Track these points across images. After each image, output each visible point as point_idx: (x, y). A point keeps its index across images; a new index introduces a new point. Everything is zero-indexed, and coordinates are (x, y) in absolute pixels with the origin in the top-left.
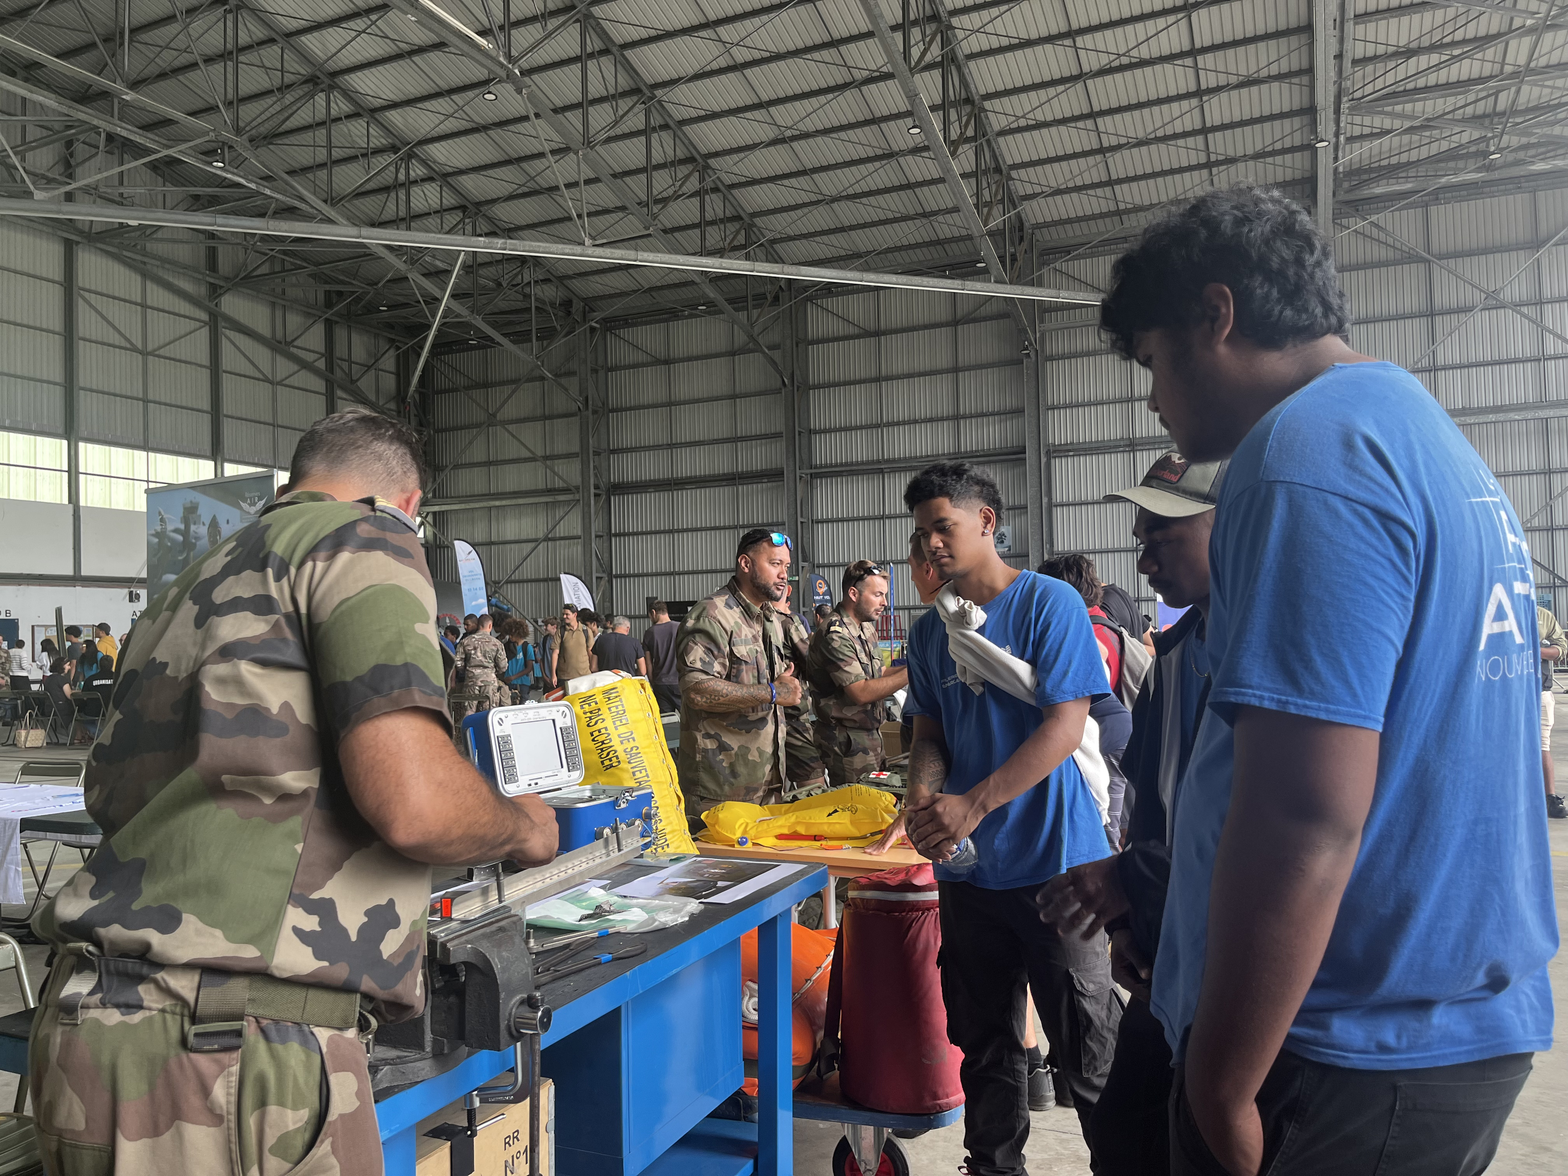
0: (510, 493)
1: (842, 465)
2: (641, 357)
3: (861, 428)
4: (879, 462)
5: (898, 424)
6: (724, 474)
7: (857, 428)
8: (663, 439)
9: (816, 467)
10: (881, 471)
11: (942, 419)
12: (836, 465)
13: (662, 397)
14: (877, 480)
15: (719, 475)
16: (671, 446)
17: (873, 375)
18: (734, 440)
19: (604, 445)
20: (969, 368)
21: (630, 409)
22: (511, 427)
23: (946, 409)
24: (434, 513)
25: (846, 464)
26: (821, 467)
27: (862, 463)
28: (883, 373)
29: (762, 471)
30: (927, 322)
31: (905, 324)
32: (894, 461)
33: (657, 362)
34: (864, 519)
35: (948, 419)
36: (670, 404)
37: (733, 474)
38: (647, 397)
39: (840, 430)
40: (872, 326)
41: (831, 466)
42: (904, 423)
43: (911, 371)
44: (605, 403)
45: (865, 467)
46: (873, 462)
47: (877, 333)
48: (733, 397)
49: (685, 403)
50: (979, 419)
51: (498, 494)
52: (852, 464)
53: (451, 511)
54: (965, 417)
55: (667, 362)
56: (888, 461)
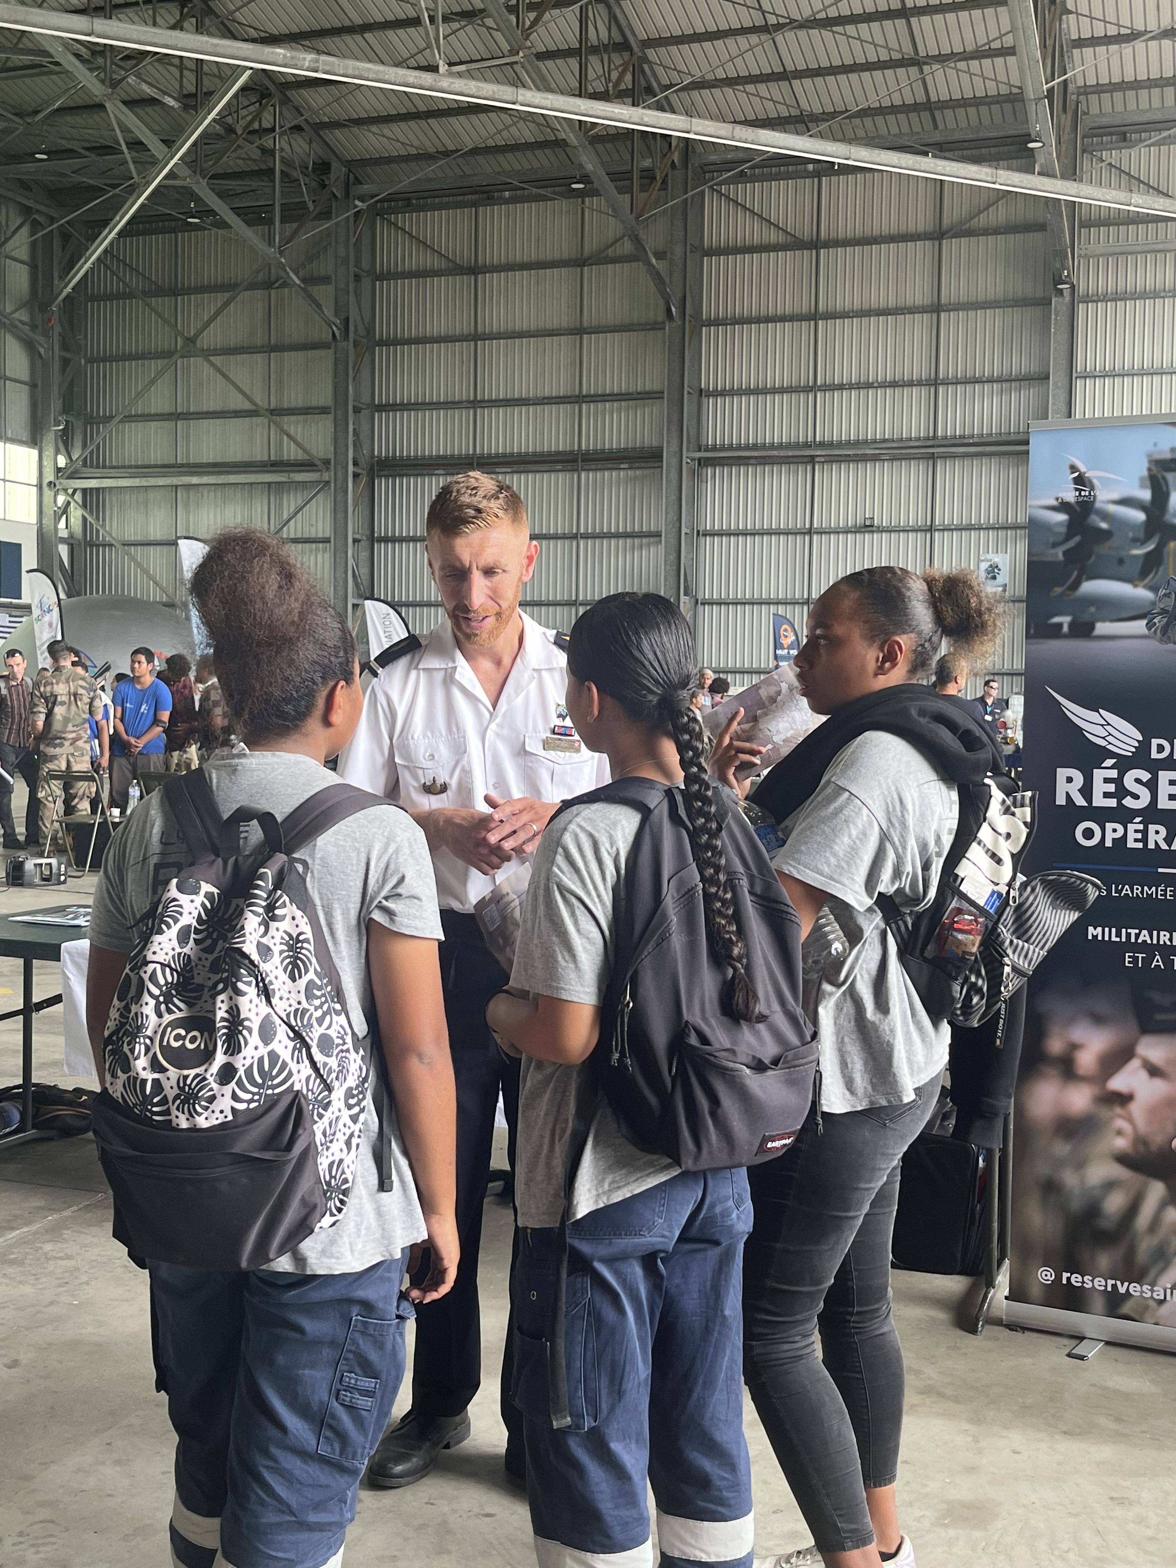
0: (208, 465)
1: (747, 447)
2: (430, 261)
3: (782, 391)
4: (806, 445)
5: (841, 387)
6: (558, 453)
7: (774, 391)
8: (461, 392)
9: (707, 450)
10: (812, 460)
11: (911, 384)
12: (739, 448)
13: (463, 326)
14: (802, 473)
15: (550, 454)
16: (475, 404)
17: (805, 310)
18: (577, 399)
19: (366, 399)
20: (957, 307)
21: (410, 342)
22: (217, 360)
23: (918, 368)
24: (84, 491)
25: (755, 447)
26: (714, 448)
27: (781, 446)
28: (821, 307)
29: (619, 450)
30: (894, 230)
31: (859, 232)
32: (831, 445)
33: (456, 269)
34: (778, 533)
35: (920, 383)
36: (476, 337)
37: (572, 452)
38: (438, 326)
39: (749, 392)
40: (806, 232)
41: (731, 448)
42: (851, 387)
43: (866, 306)
44: (370, 330)
45: (782, 453)
46: (797, 446)
47: (815, 245)
48: (579, 331)
49: (499, 336)
50: (969, 387)
51: (188, 465)
52: (764, 447)
53: (111, 488)
54: (946, 383)
55: (474, 270)
56: (822, 445)
